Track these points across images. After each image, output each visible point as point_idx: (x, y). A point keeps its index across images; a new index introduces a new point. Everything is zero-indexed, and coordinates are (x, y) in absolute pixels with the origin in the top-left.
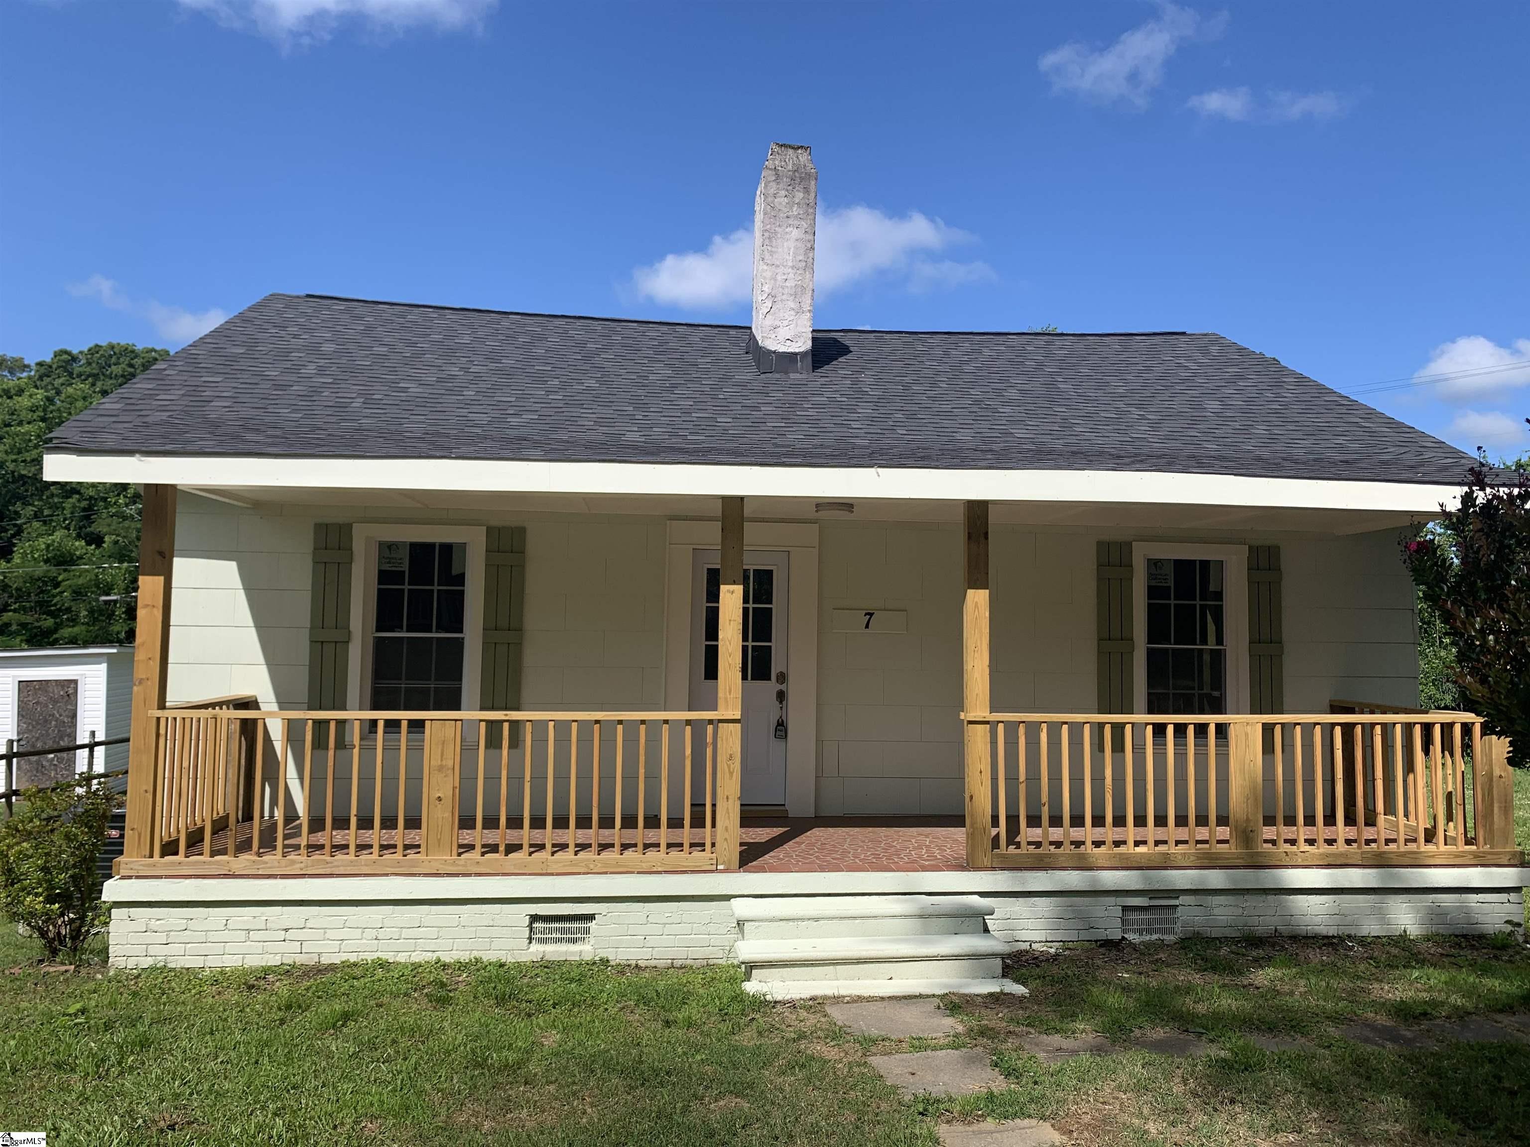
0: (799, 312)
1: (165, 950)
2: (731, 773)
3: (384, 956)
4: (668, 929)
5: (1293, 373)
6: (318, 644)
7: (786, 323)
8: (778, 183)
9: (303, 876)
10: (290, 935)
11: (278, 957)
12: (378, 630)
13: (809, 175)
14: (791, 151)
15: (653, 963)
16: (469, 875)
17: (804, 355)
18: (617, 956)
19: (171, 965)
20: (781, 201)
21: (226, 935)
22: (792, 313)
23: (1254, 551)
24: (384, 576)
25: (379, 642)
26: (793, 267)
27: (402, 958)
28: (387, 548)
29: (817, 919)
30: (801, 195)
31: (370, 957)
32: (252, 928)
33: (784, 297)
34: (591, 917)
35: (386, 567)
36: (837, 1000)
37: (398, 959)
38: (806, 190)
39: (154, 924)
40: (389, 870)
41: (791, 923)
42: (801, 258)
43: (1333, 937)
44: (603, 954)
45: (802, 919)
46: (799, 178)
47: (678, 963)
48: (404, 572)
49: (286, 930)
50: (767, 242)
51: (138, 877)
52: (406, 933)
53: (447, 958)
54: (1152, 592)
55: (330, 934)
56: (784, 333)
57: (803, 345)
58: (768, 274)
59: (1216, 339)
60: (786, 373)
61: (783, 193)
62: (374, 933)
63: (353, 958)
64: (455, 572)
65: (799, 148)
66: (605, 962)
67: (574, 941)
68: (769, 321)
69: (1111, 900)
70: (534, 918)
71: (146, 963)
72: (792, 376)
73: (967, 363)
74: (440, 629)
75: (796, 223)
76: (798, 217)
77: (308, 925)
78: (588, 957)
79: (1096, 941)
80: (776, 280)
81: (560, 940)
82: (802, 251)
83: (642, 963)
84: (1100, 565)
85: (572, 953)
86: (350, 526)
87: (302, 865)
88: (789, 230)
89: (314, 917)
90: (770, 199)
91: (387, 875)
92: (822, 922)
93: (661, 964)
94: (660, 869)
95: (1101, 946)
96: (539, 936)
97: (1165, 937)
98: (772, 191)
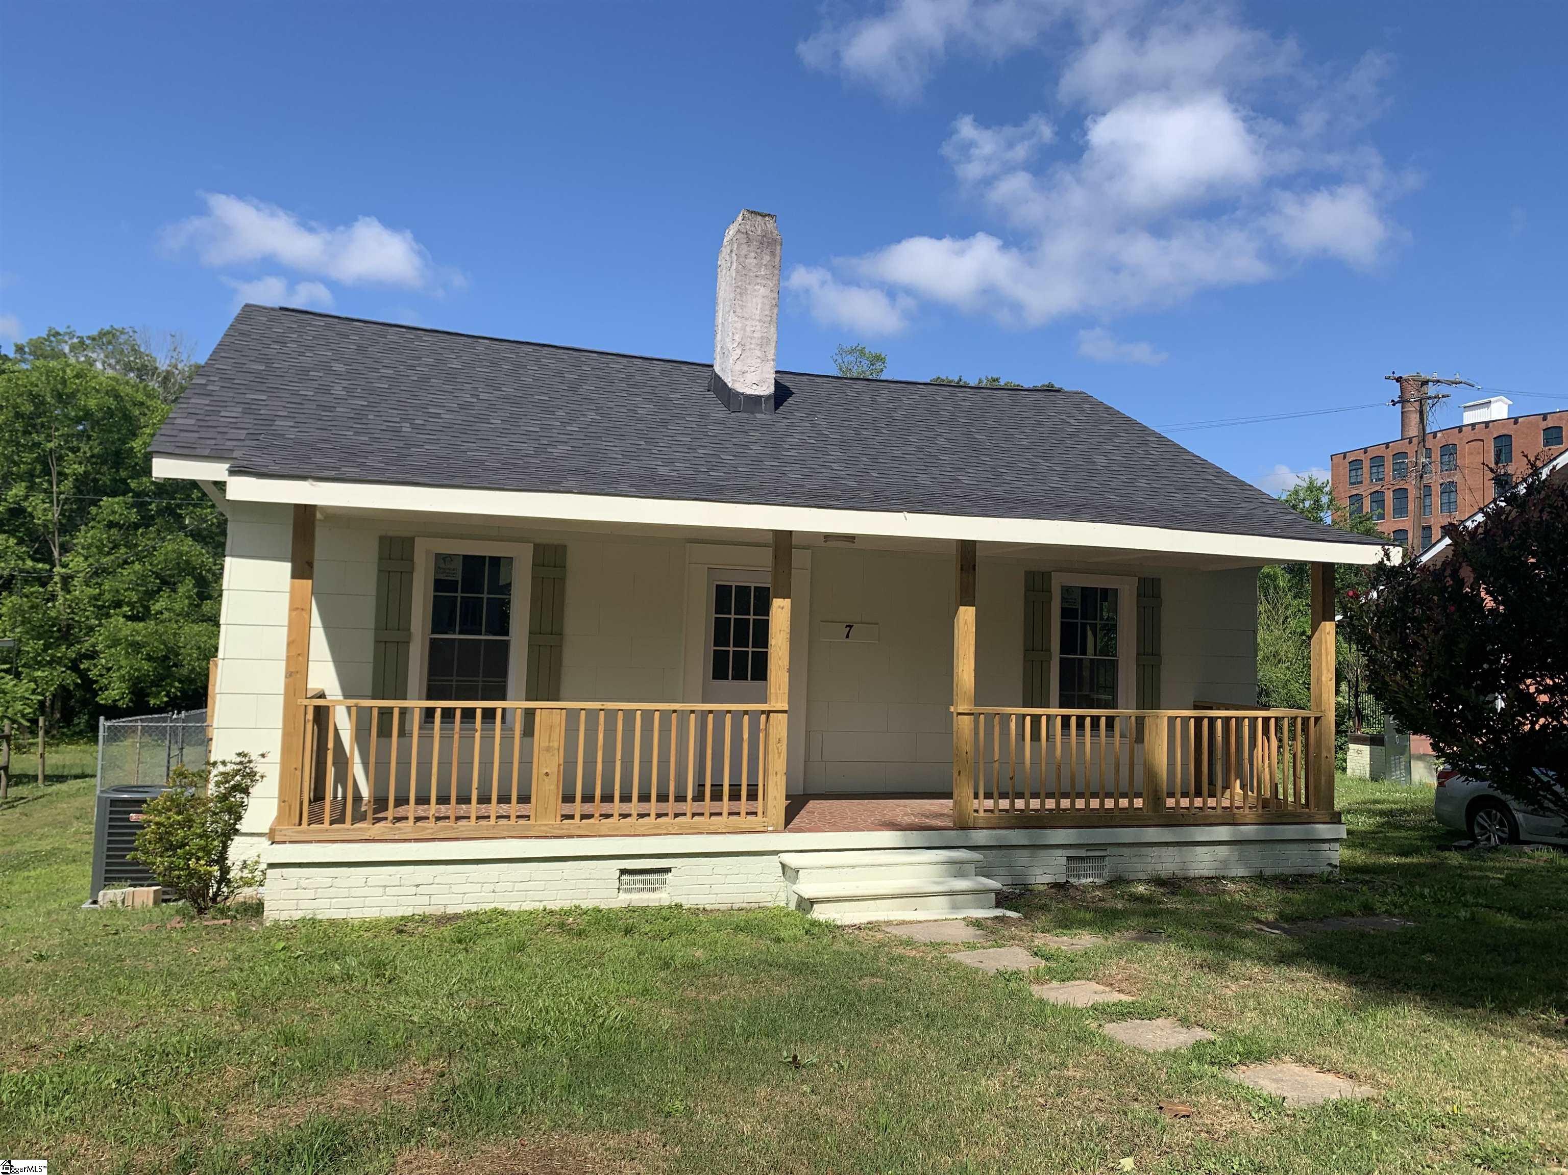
0: (764, 360)
1: (314, 905)
2: (779, 754)
3: (500, 906)
4: (730, 879)
5: (1154, 433)
6: (380, 643)
7: (753, 369)
8: (749, 246)
9: (433, 840)
10: (420, 890)
11: (410, 909)
12: (433, 632)
13: (775, 240)
14: (759, 218)
15: (717, 906)
16: (572, 837)
17: (768, 398)
18: (689, 902)
19: (319, 917)
20: (751, 261)
21: (366, 891)
22: (759, 360)
23: (1143, 582)
24: (440, 585)
25: (433, 642)
26: (760, 321)
27: (514, 907)
28: (442, 559)
29: (853, 867)
30: (768, 258)
31: (488, 907)
32: (388, 884)
33: (753, 346)
34: (667, 870)
35: (442, 577)
36: (889, 923)
37: (511, 908)
38: (773, 254)
39: (304, 883)
40: (506, 834)
41: (834, 870)
42: (767, 313)
43: (1213, 878)
44: (678, 900)
45: (842, 867)
46: (767, 243)
47: (736, 906)
48: (457, 581)
49: (417, 886)
50: (738, 297)
51: (291, 842)
52: (518, 886)
53: (550, 906)
54: (1065, 613)
55: (455, 889)
56: (751, 378)
57: (767, 389)
58: (739, 325)
59: (1087, 398)
60: (753, 413)
61: (753, 255)
62: (492, 887)
63: (474, 909)
64: (501, 583)
65: (766, 215)
66: (679, 906)
67: (654, 890)
68: (738, 367)
69: (1059, 852)
70: (623, 872)
71: (298, 915)
72: (759, 416)
73: (895, 409)
74: (489, 632)
75: (764, 282)
76: (764, 277)
77: (436, 881)
78: (666, 903)
79: (1048, 884)
80: (745, 330)
81: (642, 890)
82: (768, 307)
83: (708, 907)
84: (1027, 590)
85: (654, 900)
86: (412, 540)
87: (431, 831)
88: (757, 287)
89: (442, 874)
90: (741, 260)
91: (504, 838)
92: (857, 869)
93: (723, 907)
94: (724, 831)
95: (1051, 887)
96: (625, 886)
97: (1096, 880)
98: (744, 252)
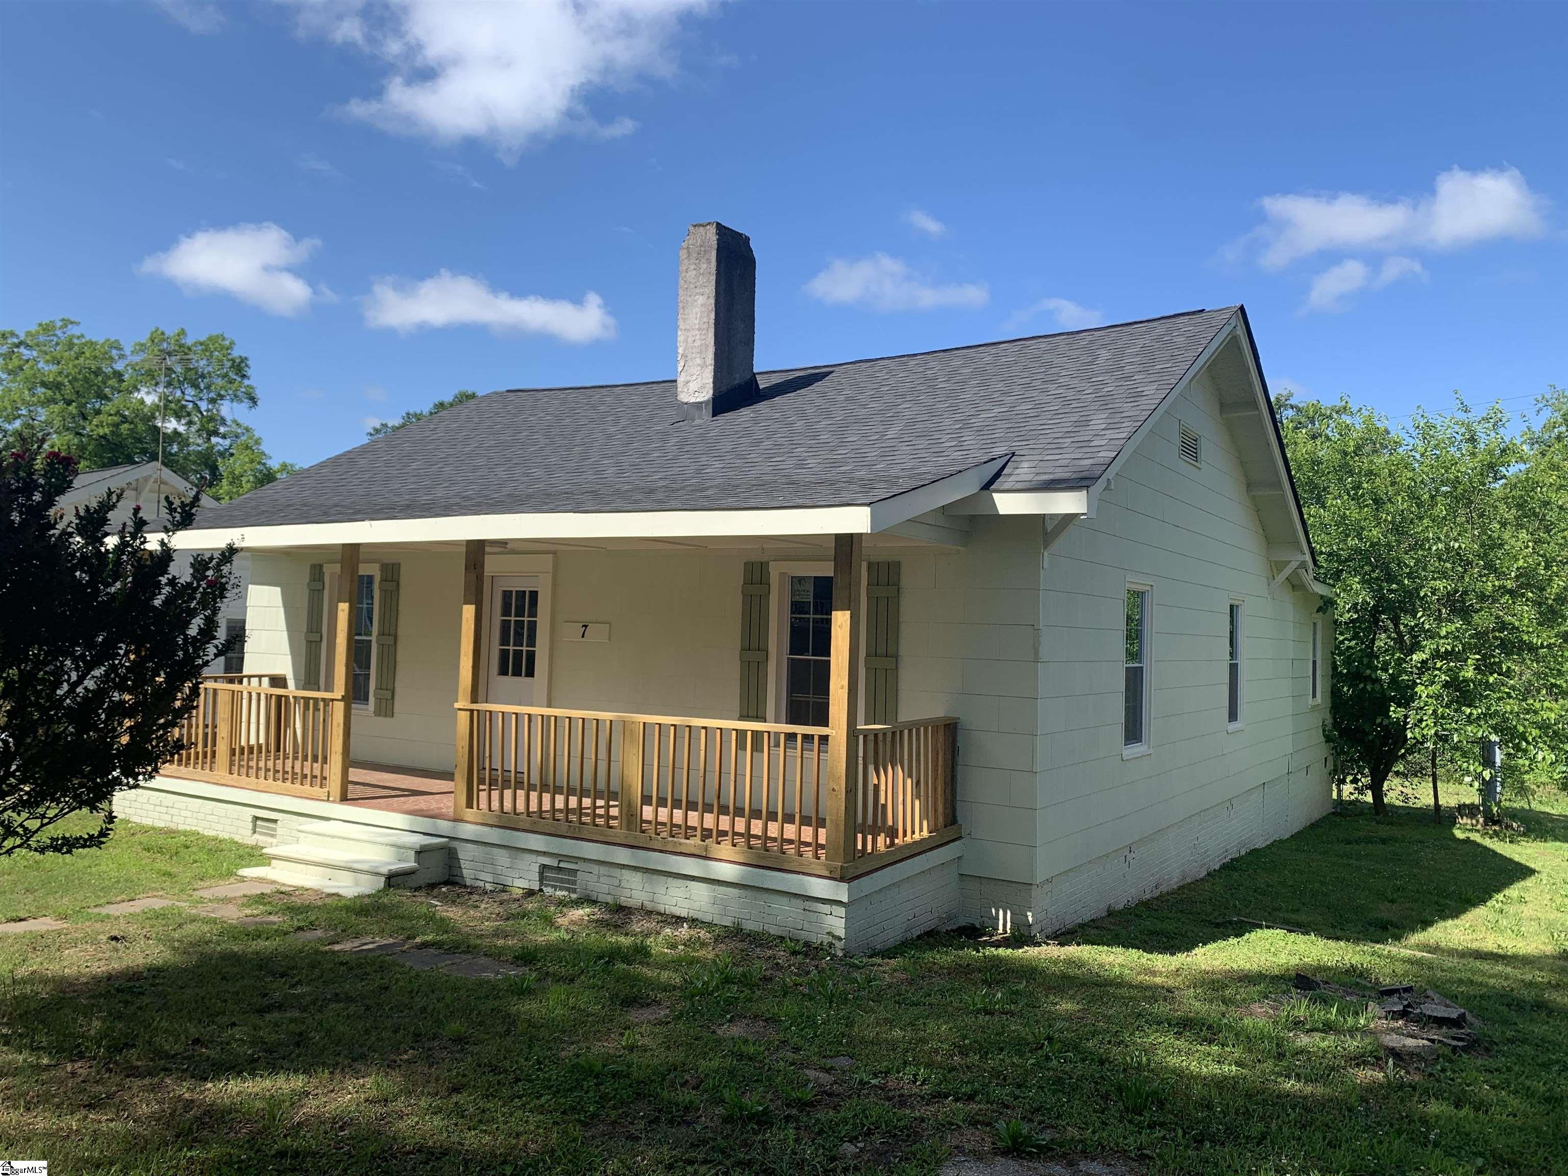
0: (703, 367)
3: (199, 830)
6: (309, 643)
7: (694, 377)
8: (691, 259)
11: (164, 823)
14: (702, 228)
17: (707, 402)
19: (131, 820)
20: (692, 273)
21: (148, 807)
22: (699, 368)
23: (875, 567)
26: (699, 329)
30: (705, 266)
33: (694, 355)
34: (275, 821)
38: (709, 260)
42: (705, 320)
46: (705, 251)
50: (681, 311)
52: (207, 818)
54: (796, 607)
55: (182, 813)
56: (694, 386)
57: (707, 394)
58: (683, 338)
60: (695, 419)
61: (692, 267)
62: (196, 815)
65: (706, 225)
67: (272, 836)
68: (683, 378)
69: (533, 857)
70: (256, 818)
71: (123, 816)
74: (365, 634)
75: (702, 291)
76: (702, 286)
80: (687, 342)
81: (267, 834)
82: (706, 314)
84: (745, 583)
85: (267, 843)
86: (323, 566)
88: (697, 297)
89: (176, 802)
90: (683, 274)
94: (302, 796)
95: (525, 893)
96: (259, 829)
97: (570, 895)
98: (685, 267)
